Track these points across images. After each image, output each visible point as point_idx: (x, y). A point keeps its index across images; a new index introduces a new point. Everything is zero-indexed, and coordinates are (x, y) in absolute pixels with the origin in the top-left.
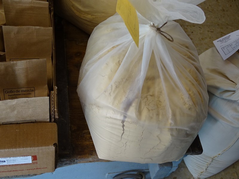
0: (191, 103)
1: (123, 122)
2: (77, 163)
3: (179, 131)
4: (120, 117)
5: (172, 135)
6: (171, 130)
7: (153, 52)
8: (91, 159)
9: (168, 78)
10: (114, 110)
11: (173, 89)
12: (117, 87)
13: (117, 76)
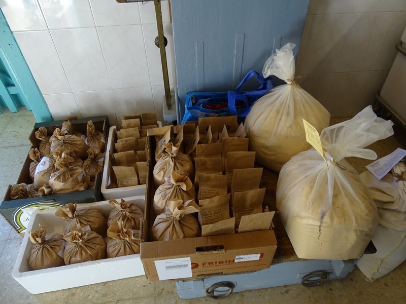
0: (367, 211)
1: (320, 227)
2: (283, 262)
3: (361, 231)
4: (318, 223)
5: (356, 235)
6: (356, 231)
7: (335, 179)
8: (292, 259)
9: (348, 195)
10: (313, 219)
11: (352, 202)
12: (313, 203)
13: (312, 196)
